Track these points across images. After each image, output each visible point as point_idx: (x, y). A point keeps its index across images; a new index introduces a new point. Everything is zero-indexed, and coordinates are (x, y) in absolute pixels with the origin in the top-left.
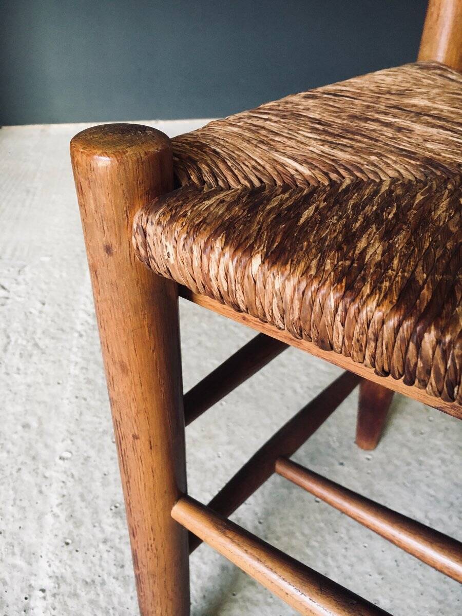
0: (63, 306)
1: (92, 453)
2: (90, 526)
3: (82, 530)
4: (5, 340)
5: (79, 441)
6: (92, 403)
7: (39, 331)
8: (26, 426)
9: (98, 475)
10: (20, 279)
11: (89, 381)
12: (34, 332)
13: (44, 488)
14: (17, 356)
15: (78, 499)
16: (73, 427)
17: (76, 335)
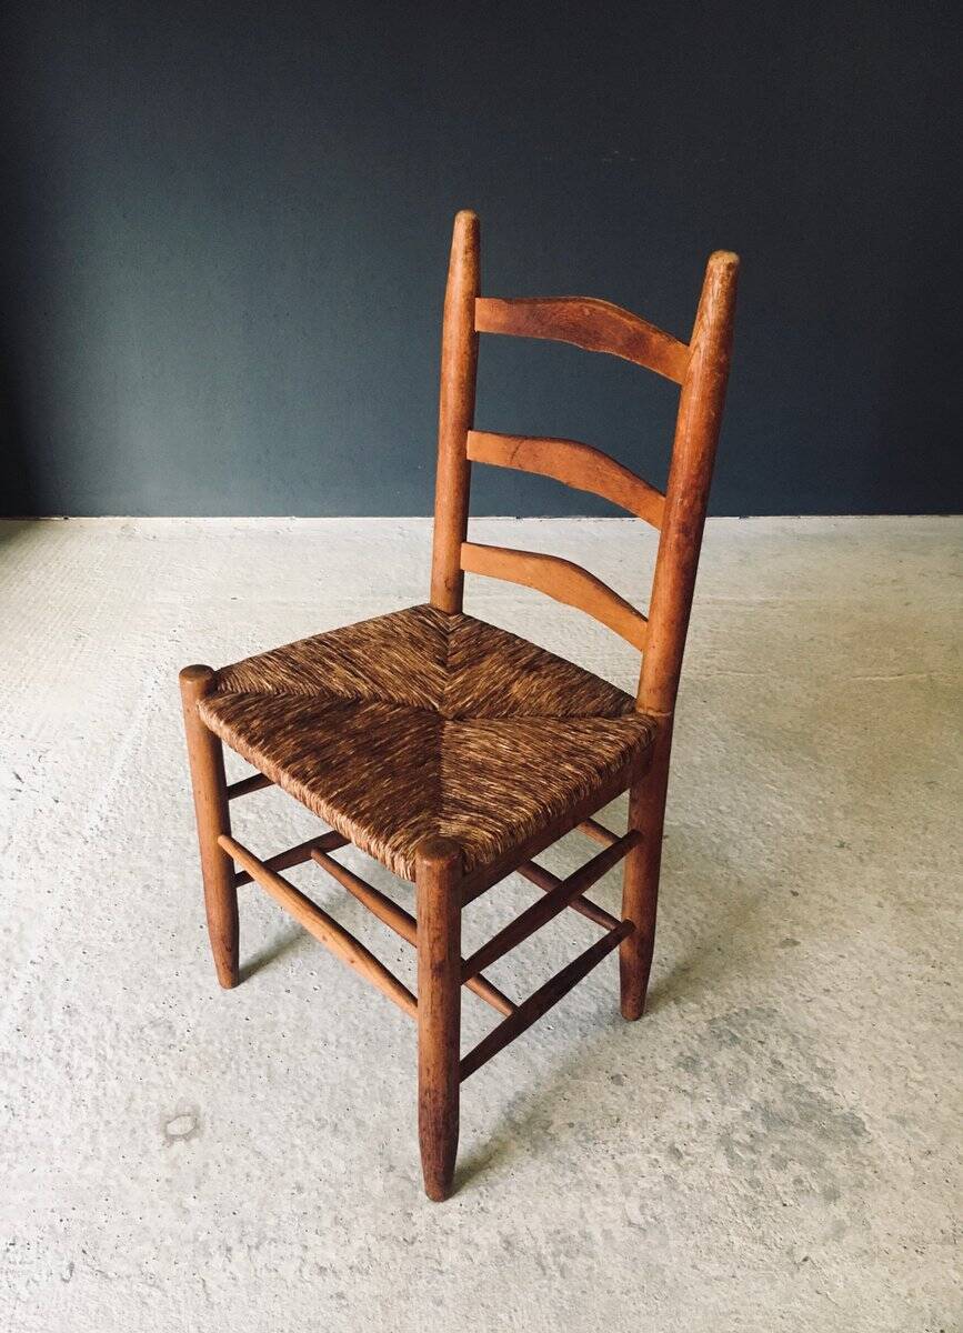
0: (78, 806)
1: (61, 961)
2: (42, 1019)
3: (34, 1022)
4: (7, 841)
5: (52, 948)
6: (75, 914)
7: (44, 835)
8: (7, 930)
9: (61, 980)
10: (39, 767)
11: (79, 892)
12: (39, 834)
13: (10, 986)
14: (15, 859)
15: (38, 998)
16: (51, 936)
17: (82, 840)
